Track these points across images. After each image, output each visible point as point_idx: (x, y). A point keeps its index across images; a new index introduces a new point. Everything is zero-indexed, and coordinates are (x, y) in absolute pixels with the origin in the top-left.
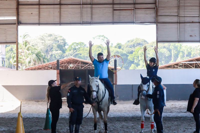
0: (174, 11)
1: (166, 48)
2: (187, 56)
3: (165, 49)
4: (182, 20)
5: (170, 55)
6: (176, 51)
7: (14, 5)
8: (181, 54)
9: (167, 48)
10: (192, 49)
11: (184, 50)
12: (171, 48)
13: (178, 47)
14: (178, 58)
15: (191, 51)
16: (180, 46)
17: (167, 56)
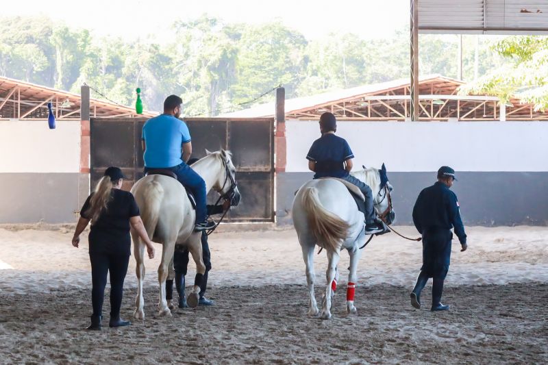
1: (33, 42)
2: (109, 70)
3: (33, 46)
5: (48, 68)
6: (72, 52)
8: (88, 64)
9: (38, 41)
10: (123, 48)
11: (100, 50)
12: (52, 42)
13: (78, 39)
14: (78, 79)
15: (122, 54)
16: (83, 34)
17: (37, 72)
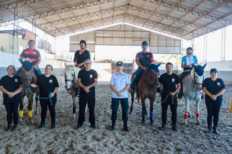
0: (156, 42)
4: (159, 45)
7: (93, 37)
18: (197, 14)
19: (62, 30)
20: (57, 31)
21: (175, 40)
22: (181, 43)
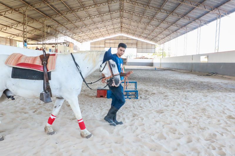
4: (143, 48)
18: (156, 33)
19: (86, 40)
20: (83, 40)
21: (152, 45)
22: (156, 46)
